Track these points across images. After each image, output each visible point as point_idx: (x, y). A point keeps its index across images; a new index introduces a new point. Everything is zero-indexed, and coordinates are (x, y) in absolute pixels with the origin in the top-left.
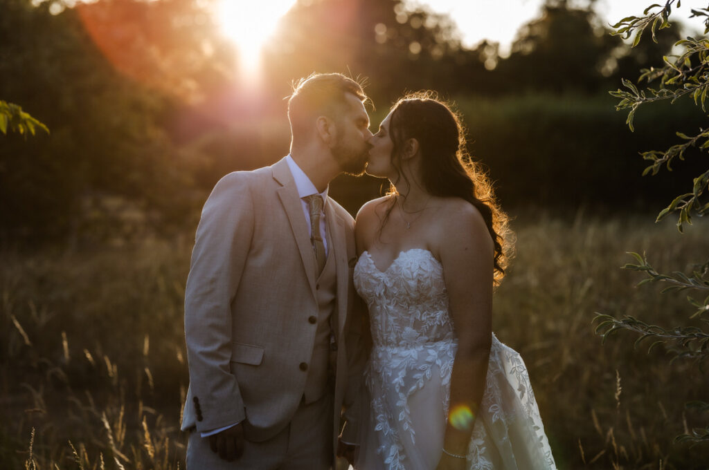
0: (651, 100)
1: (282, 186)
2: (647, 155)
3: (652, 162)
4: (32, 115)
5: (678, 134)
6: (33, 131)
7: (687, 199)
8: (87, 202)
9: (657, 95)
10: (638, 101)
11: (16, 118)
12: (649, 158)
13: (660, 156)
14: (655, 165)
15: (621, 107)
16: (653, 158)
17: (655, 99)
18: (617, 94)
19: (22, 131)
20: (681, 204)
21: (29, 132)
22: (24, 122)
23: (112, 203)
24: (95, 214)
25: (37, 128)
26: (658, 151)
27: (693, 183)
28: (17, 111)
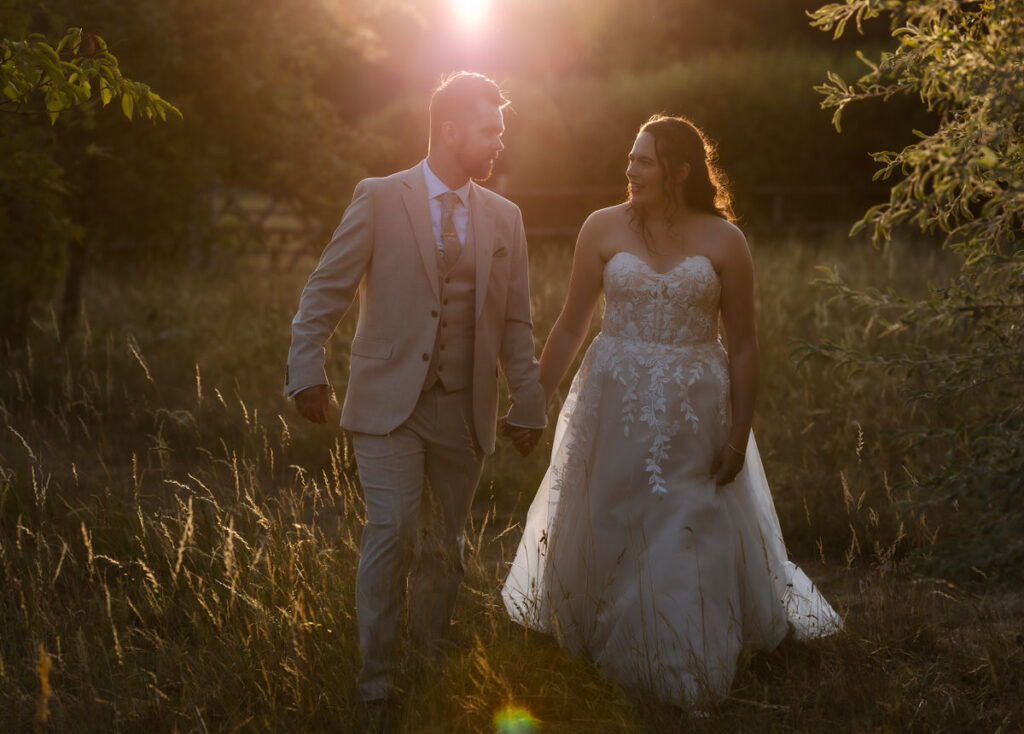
0: (860, 97)
1: (410, 188)
2: (878, 157)
3: (884, 165)
4: (162, 97)
5: (914, 131)
6: (163, 115)
7: (884, 210)
8: (218, 203)
9: (868, 92)
10: (847, 98)
11: (144, 99)
12: (880, 159)
13: (893, 158)
14: (887, 169)
15: (827, 104)
16: (885, 160)
17: (866, 95)
18: (823, 90)
19: (150, 115)
20: (877, 216)
21: (159, 116)
22: (154, 105)
23: (253, 203)
24: (228, 220)
25: (168, 111)
26: (891, 151)
27: (890, 193)
28: (145, 91)
